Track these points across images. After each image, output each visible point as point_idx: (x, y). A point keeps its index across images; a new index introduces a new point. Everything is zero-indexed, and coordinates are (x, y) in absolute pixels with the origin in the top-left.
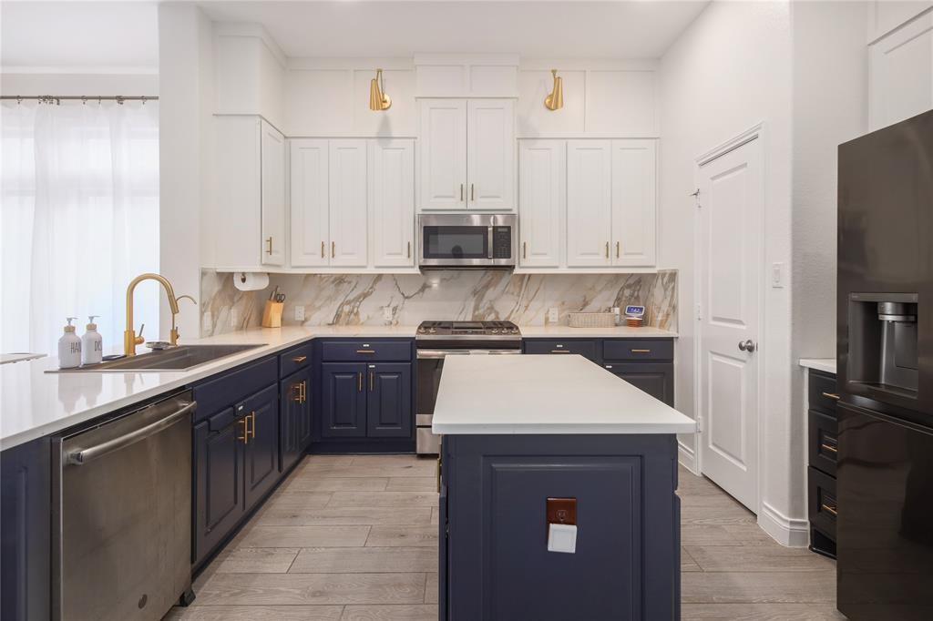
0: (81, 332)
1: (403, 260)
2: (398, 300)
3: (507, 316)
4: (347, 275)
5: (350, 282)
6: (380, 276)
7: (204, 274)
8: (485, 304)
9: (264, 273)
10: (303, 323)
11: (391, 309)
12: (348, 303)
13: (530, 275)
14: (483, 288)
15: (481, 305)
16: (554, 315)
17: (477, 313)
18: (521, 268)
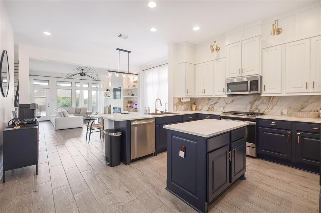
0: (147, 108)
1: (222, 93)
2: (225, 105)
3: (263, 111)
4: (211, 98)
5: (212, 100)
6: (220, 98)
7: (174, 98)
8: (254, 107)
9: (188, 98)
10: (201, 110)
11: (222, 107)
12: (212, 105)
13: (274, 97)
14: (253, 101)
15: (253, 107)
16: (285, 112)
17: (251, 109)
18: (264, 94)
